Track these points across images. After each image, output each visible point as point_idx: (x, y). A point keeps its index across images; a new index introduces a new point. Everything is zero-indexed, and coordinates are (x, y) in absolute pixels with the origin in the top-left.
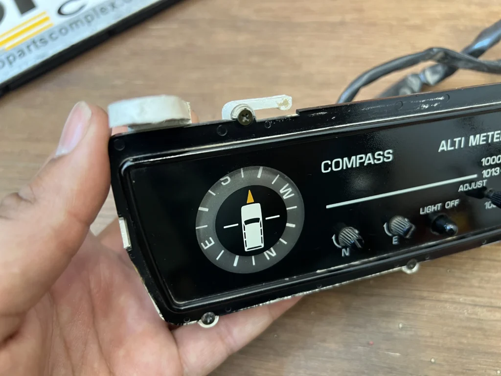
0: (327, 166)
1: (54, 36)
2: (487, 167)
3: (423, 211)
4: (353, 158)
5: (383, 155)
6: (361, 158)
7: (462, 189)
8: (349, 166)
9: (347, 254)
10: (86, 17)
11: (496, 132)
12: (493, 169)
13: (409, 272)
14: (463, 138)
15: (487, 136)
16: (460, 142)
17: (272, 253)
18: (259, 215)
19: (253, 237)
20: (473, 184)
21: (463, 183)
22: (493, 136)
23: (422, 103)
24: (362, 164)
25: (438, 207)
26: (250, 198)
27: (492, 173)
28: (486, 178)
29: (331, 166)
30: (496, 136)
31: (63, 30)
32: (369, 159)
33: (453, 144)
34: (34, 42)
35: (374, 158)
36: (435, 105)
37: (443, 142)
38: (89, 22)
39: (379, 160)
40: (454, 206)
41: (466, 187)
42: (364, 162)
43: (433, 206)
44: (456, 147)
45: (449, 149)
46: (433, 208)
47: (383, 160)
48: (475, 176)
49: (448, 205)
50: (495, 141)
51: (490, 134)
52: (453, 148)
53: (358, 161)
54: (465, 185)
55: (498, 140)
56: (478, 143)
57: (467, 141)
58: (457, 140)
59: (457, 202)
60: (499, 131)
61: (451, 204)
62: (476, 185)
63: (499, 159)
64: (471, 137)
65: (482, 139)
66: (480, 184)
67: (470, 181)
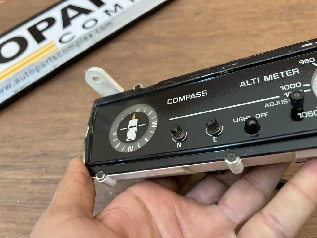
0: (170, 102)
1: (60, 54)
2: (287, 91)
3: (236, 120)
4: (184, 96)
5: (201, 94)
6: (188, 96)
7: (267, 105)
8: (182, 100)
9: (180, 146)
10: (77, 43)
11: (287, 72)
14: (258, 78)
15: (280, 75)
16: (256, 81)
19: (131, 134)
20: (278, 102)
21: (268, 102)
22: (285, 74)
24: (189, 99)
26: (134, 117)
29: (172, 101)
30: (287, 74)
31: (65, 51)
32: (193, 96)
33: (250, 82)
35: (196, 95)
37: (242, 82)
38: (79, 45)
41: (272, 104)
42: (190, 97)
43: (244, 117)
44: (254, 83)
45: (248, 84)
46: (244, 119)
47: (202, 96)
48: (278, 97)
49: (258, 116)
50: (288, 75)
51: (282, 73)
52: (251, 84)
53: (187, 98)
54: (270, 103)
55: (292, 75)
56: (272, 79)
57: (262, 79)
58: (253, 80)
59: (265, 114)
60: (290, 70)
61: (261, 115)
62: (281, 103)
63: (298, 85)
64: (265, 77)
65: (274, 76)
66: (284, 102)
67: (274, 100)
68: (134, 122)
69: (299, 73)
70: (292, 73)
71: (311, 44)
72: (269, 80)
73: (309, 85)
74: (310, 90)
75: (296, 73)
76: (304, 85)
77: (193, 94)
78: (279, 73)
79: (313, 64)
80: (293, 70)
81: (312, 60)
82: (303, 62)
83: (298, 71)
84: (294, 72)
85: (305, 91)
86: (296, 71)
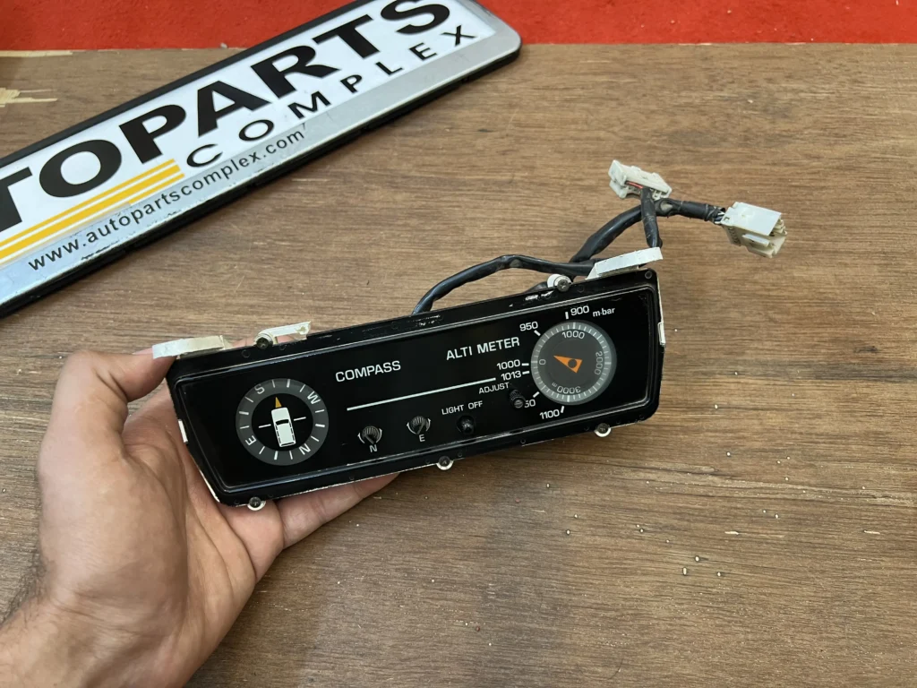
0: (340, 377)
2: (504, 371)
3: (445, 411)
4: (363, 369)
5: (391, 366)
6: (371, 369)
7: (481, 391)
8: (361, 375)
9: (376, 450)
11: (505, 340)
12: (513, 373)
13: (443, 468)
14: (470, 347)
15: (497, 344)
16: (467, 351)
17: (305, 450)
18: (288, 417)
19: (285, 435)
20: (494, 387)
21: (483, 385)
22: (503, 343)
23: (418, 321)
24: (373, 373)
25: (460, 408)
26: (278, 403)
27: (512, 376)
28: (506, 381)
29: (344, 376)
30: (506, 344)
32: (379, 369)
33: (460, 352)
35: (383, 369)
36: (432, 322)
37: (450, 352)
39: (388, 369)
40: (477, 406)
41: (487, 390)
43: (455, 407)
44: (465, 355)
45: (457, 357)
46: (455, 409)
47: (392, 370)
48: (494, 379)
49: (471, 406)
50: (506, 347)
51: (499, 342)
52: (461, 356)
53: (369, 371)
54: (485, 388)
55: (511, 346)
56: (488, 351)
57: (475, 350)
58: (464, 349)
59: (480, 403)
60: (509, 339)
61: (475, 405)
62: (497, 388)
63: (517, 363)
64: (479, 346)
65: (491, 347)
66: (501, 386)
67: (490, 384)
68: (280, 413)
69: (519, 345)
70: (511, 344)
71: (536, 296)
72: (483, 351)
73: (527, 364)
74: (528, 372)
75: (516, 344)
76: (523, 365)
77: (378, 366)
79: (536, 332)
80: (512, 339)
81: (535, 325)
82: (525, 327)
83: (517, 342)
84: (513, 343)
85: (524, 373)
86: (515, 341)
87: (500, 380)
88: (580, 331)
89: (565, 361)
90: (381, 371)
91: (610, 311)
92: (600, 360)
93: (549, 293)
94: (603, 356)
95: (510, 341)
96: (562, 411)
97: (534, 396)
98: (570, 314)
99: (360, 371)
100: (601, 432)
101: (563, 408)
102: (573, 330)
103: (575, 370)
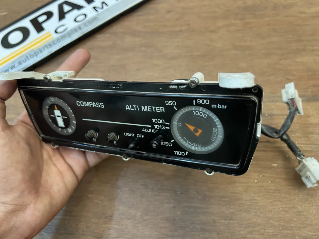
0: (79, 104)
1: (55, 43)
2: (156, 124)
3: (126, 134)
4: (88, 103)
5: (100, 104)
6: (91, 104)
7: (143, 130)
8: (87, 105)
9: (96, 141)
11: (157, 107)
12: (160, 126)
13: (125, 159)
14: (138, 106)
15: (152, 109)
16: (136, 107)
17: (70, 131)
18: (60, 115)
19: (61, 122)
20: (150, 130)
22: (155, 109)
23: (112, 86)
24: (92, 106)
25: (133, 135)
26: (56, 108)
27: (160, 127)
28: (156, 129)
30: (157, 109)
31: (58, 40)
33: (133, 107)
34: (46, 46)
35: (96, 105)
36: (118, 88)
37: (127, 105)
39: (98, 106)
40: (141, 137)
44: (135, 110)
45: (131, 109)
46: (131, 135)
47: (100, 107)
48: (150, 126)
49: (138, 136)
50: (157, 111)
51: (154, 107)
52: (133, 110)
54: (145, 129)
55: (159, 112)
56: (147, 111)
57: (140, 108)
58: (135, 106)
59: (143, 136)
60: (159, 107)
61: (140, 136)
62: (152, 131)
63: (163, 122)
64: (142, 107)
65: (149, 109)
66: (154, 131)
67: (148, 128)
68: (58, 112)
69: (164, 112)
70: (160, 110)
71: (176, 87)
73: (169, 124)
74: (169, 128)
75: (163, 111)
76: (166, 123)
77: (94, 103)
78: (152, 107)
79: (174, 107)
80: (161, 108)
81: (174, 103)
82: (168, 103)
83: (164, 110)
84: (161, 110)
85: (166, 128)
86: (162, 109)
87: (153, 128)
88: (204, 113)
89: (192, 128)
90: (95, 106)
91: (224, 107)
92: (215, 133)
93: (185, 86)
94: (217, 131)
95: (160, 108)
96: (186, 154)
97: (172, 141)
98: (196, 102)
99: (86, 103)
100: (208, 172)
101: (187, 152)
102: (200, 112)
103: (197, 134)
